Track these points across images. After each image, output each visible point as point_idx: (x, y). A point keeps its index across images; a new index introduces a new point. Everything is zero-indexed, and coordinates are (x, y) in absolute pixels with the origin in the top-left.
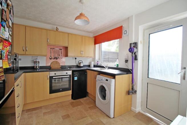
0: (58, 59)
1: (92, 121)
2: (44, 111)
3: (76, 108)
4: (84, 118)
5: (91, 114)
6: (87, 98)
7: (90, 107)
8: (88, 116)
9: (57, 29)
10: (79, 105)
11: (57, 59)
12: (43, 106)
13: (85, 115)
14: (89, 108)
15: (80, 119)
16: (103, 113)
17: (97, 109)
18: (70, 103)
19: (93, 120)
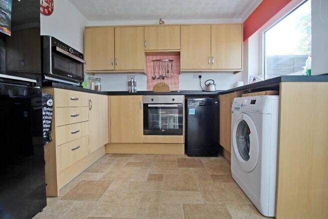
0: (165, 78)
1: (203, 203)
2: (131, 160)
3: (184, 169)
4: (188, 190)
5: (210, 189)
6: (219, 158)
7: (215, 175)
8: (199, 189)
9: (161, 22)
10: (193, 166)
11: (163, 79)
12: (135, 154)
13: (195, 185)
14: (212, 176)
15: (177, 190)
16: (244, 197)
17: (232, 183)
18: (178, 159)
19: (208, 203)
